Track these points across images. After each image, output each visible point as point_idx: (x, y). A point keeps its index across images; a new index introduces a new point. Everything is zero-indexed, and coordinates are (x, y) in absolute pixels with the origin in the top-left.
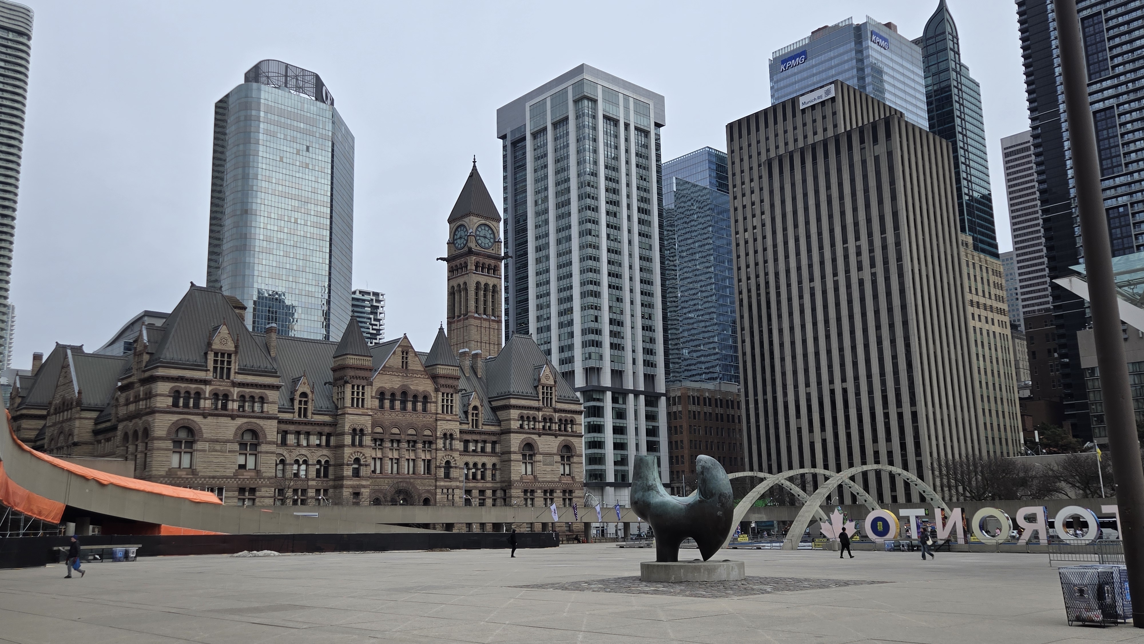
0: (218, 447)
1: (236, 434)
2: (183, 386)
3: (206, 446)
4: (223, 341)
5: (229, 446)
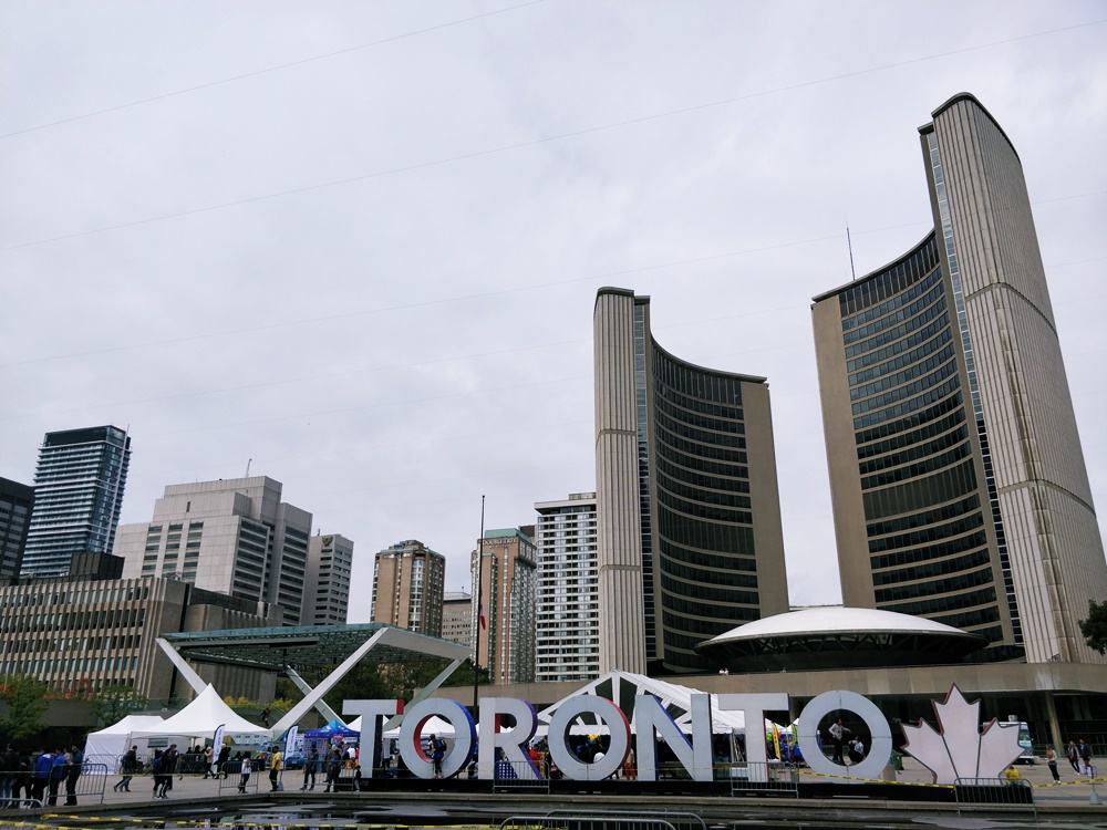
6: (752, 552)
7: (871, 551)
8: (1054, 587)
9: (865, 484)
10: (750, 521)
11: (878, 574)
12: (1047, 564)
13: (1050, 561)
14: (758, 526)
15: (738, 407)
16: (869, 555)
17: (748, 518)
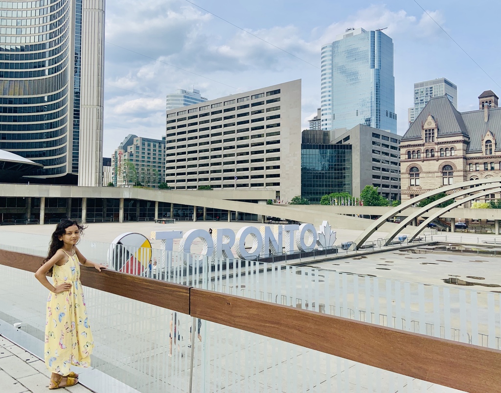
0: (430, 175)
1: (439, 168)
2: (411, 149)
3: (424, 175)
4: (430, 123)
5: (436, 174)
13: (99, 141)
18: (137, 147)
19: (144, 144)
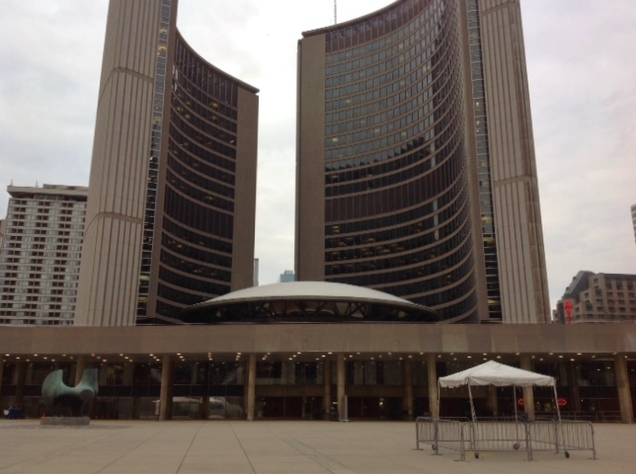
6: (231, 237)
7: (327, 247)
8: (538, 269)
9: (328, 192)
10: (232, 210)
11: (330, 266)
12: (534, 250)
13: (536, 247)
14: (238, 216)
15: (234, 108)
16: (324, 250)
17: (230, 206)
18: (598, 292)
19: (609, 286)
